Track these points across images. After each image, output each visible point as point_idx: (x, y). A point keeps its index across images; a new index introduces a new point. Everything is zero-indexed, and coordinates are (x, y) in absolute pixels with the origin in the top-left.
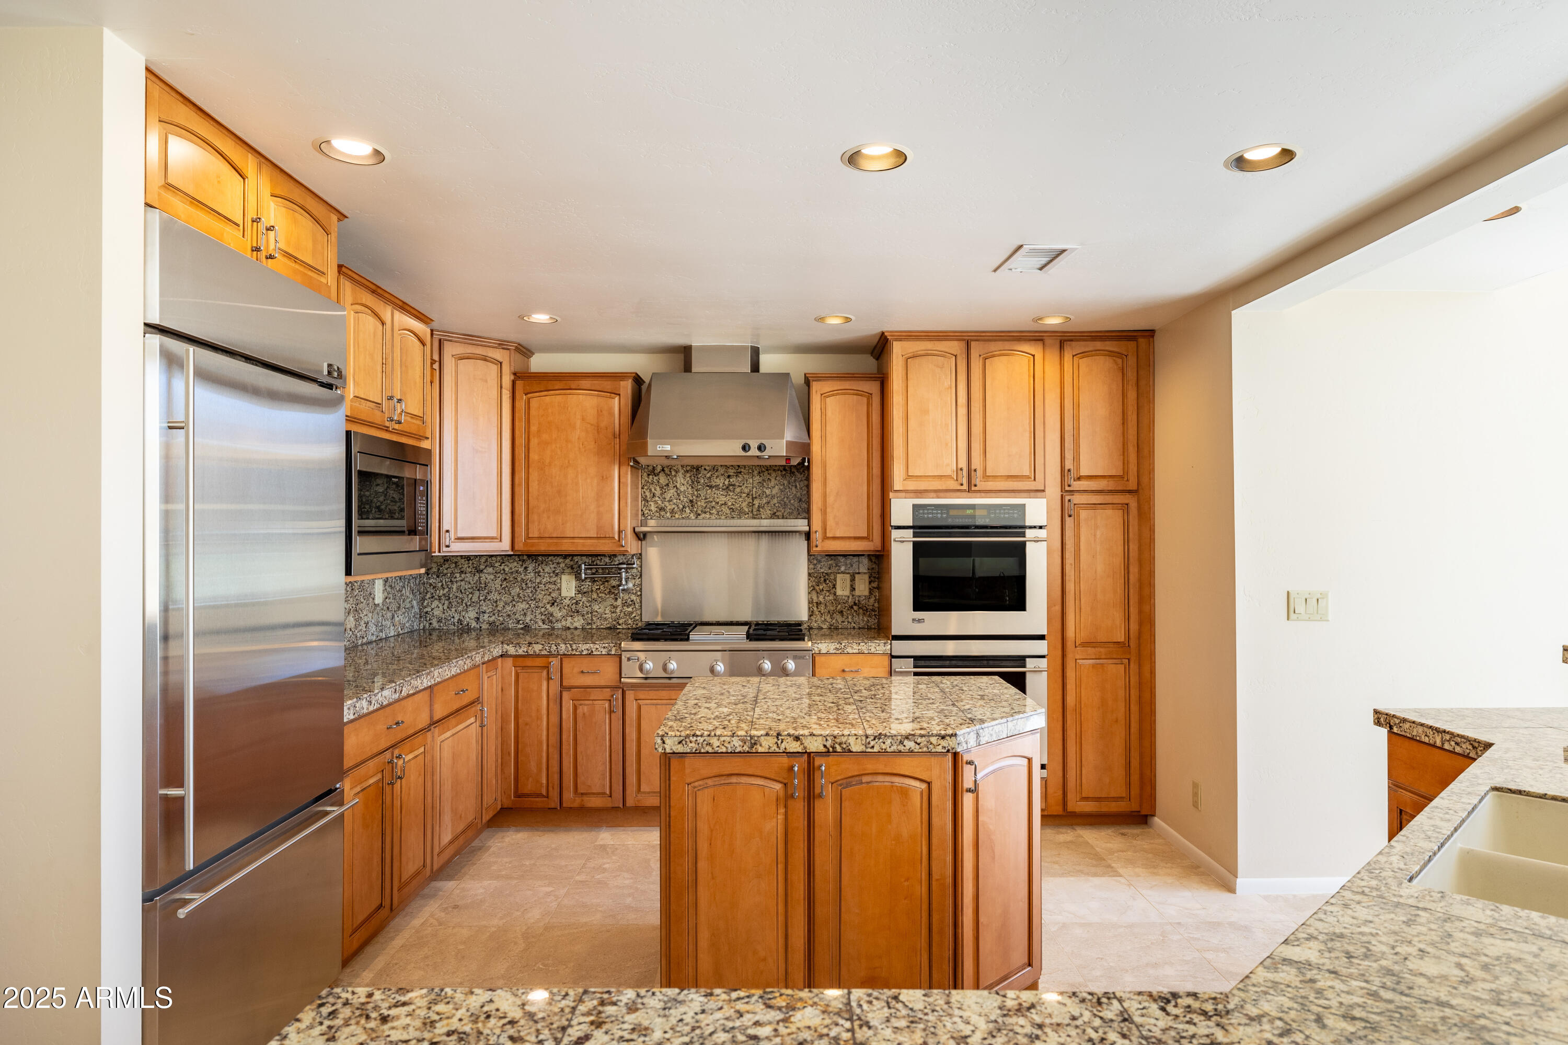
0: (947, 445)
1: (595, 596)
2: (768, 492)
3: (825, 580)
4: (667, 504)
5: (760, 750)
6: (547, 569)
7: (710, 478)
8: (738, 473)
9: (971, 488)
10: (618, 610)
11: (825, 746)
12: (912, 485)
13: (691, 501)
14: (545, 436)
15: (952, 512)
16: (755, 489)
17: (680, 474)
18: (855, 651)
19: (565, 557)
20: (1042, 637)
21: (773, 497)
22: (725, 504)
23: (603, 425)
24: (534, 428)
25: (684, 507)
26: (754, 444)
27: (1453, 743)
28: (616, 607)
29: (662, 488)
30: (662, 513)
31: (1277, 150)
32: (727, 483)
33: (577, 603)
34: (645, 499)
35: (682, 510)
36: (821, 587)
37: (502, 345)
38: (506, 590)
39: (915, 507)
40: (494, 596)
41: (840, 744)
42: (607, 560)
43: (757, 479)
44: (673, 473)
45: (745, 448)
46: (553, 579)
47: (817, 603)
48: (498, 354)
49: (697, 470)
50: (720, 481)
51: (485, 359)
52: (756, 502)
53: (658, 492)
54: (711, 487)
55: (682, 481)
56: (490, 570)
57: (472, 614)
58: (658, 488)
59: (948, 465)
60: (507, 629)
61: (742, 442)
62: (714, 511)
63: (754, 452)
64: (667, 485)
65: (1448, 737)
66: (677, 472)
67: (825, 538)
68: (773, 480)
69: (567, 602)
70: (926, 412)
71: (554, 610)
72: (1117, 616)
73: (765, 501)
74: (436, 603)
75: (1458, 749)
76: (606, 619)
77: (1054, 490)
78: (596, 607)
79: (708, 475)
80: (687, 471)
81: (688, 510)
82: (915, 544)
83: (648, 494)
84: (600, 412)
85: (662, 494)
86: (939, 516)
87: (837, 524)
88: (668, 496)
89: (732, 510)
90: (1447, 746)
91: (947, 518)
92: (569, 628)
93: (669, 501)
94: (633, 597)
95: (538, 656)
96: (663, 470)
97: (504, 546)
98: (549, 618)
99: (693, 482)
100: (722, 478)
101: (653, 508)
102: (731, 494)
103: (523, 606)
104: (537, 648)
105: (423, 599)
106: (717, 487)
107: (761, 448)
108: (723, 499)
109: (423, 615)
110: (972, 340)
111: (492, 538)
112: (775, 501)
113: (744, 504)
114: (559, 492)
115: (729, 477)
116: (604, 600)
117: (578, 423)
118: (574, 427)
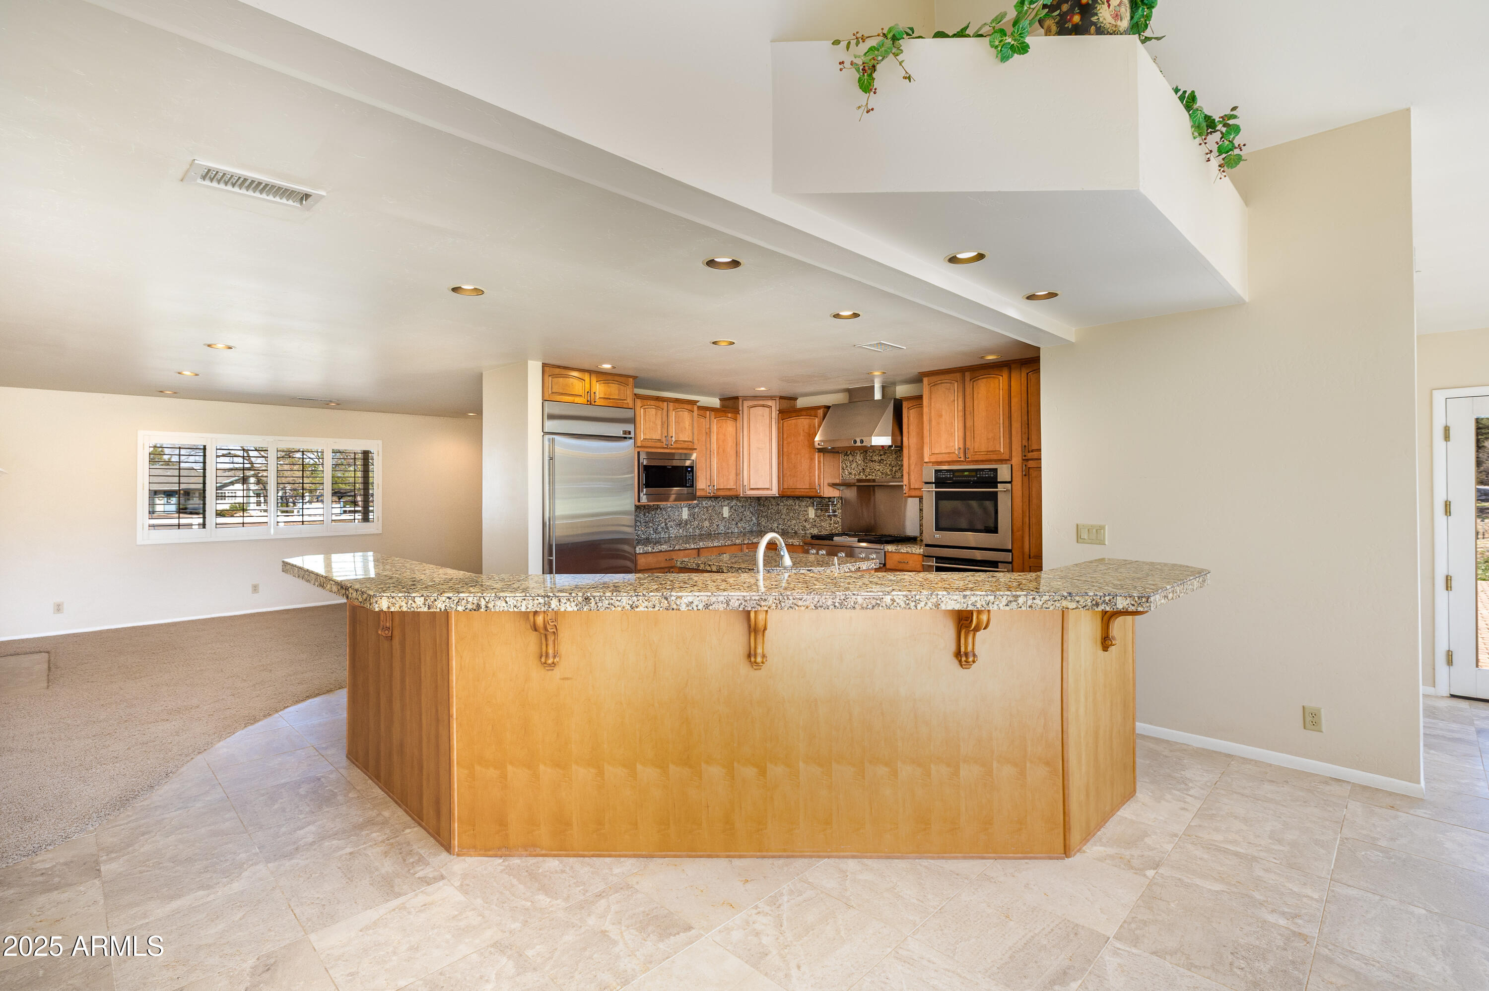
0: (952, 434)
1: (822, 518)
4: (852, 471)
6: (803, 504)
9: (966, 461)
12: (934, 459)
13: (863, 469)
14: (789, 440)
15: (956, 474)
17: (858, 455)
18: (905, 552)
19: (810, 498)
20: (1009, 551)
22: (879, 470)
23: (811, 433)
24: (785, 436)
25: (860, 472)
26: (858, 440)
28: (831, 524)
30: (850, 476)
32: (879, 459)
33: (815, 522)
34: (843, 469)
35: (859, 474)
37: (771, 398)
38: (788, 514)
39: (936, 471)
40: (783, 517)
42: (827, 500)
43: (894, 456)
44: (855, 454)
45: (855, 442)
46: (806, 509)
48: (770, 403)
49: (866, 452)
50: (876, 458)
51: (763, 406)
52: (894, 469)
53: (849, 465)
54: (872, 461)
55: (859, 458)
56: (782, 504)
57: (776, 525)
59: (953, 446)
60: (788, 532)
61: (853, 439)
62: (873, 474)
63: (859, 444)
64: (853, 461)
67: (910, 489)
69: (811, 520)
70: (940, 416)
71: (806, 524)
73: (898, 468)
74: (763, 519)
76: (827, 530)
77: (1016, 460)
78: (823, 524)
80: (861, 453)
81: (862, 474)
82: (936, 492)
83: (844, 466)
84: (810, 426)
86: (949, 476)
87: (916, 481)
88: (853, 467)
89: (882, 474)
91: (953, 477)
93: (853, 469)
94: (838, 519)
96: (851, 453)
97: (775, 492)
98: (804, 529)
99: (864, 459)
101: (846, 473)
102: (882, 465)
103: (794, 522)
105: (758, 517)
106: (875, 461)
107: (862, 441)
108: (878, 467)
109: (759, 524)
110: (966, 371)
111: (768, 489)
113: (888, 470)
114: (794, 466)
115: (881, 455)
116: (826, 520)
117: (802, 432)
118: (800, 434)
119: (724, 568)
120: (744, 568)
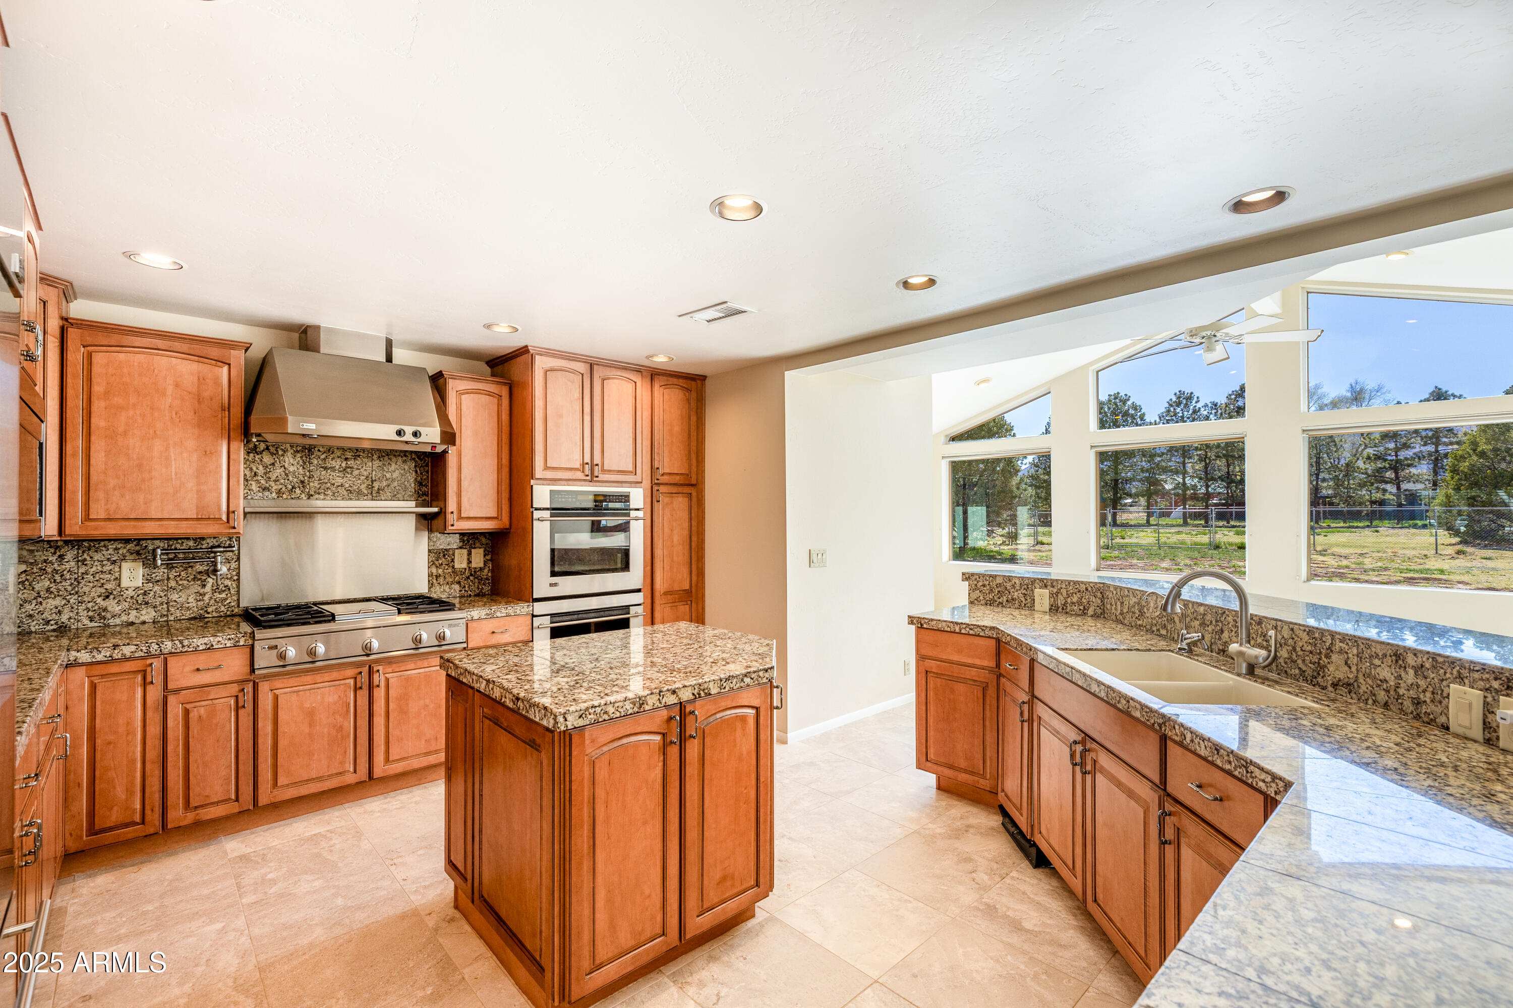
0: (576, 443)
1: (172, 583)
2: (388, 475)
3: (444, 556)
4: (273, 484)
5: (647, 708)
6: (97, 556)
7: (324, 459)
8: (356, 457)
9: (593, 479)
10: (206, 598)
11: (693, 694)
12: (549, 475)
13: (302, 482)
14: (118, 400)
16: (374, 473)
17: (289, 454)
18: (503, 615)
19: (129, 541)
20: (639, 591)
21: (393, 480)
22: (342, 485)
23: (206, 394)
24: (97, 389)
25: (293, 487)
26: (409, 430)
27: (968, 629)
28: (203, 595)
29: (266, 467)
30: (267, 493)
31: (926, 279)
32: (344, 465)
33: (145, 594)
35: (291, 491)
36: (440, 562)
39: (552, 492)
41: (704, 690)
43: (377, 463)
44: (280, 452)
45: (399, 433)
46: (106, 568)
47: (436, 576)
49: (310, 450)
50: (337, 464)
52: (376, 485)
53: (261, 471)
54: (326, 468)
55: (291, 461)
58: (261, 467)
59: (576, 459)
61: (398, 427)
62: (329, 492)
63: (408, 437)
64: (273, 464)
65: (964, 626)
66: (285, 451)
67: (463, 517)
68: (393, 465)
69: (130, 593)
70: (560, 416)
71: (112, 605)
72: (685, 571)
73: (385, 483)
75: (971, 632)
76: (188, 609)
77: (647, 483)
78: (174, 596)
79: (323, 457)
80: (298, 452)
81: (298, 491)
82: (552, 522)
84: (201, 380)
85: (265, 473)
87: (471, 505)
88: (273, 476)
89: (350, 492)
90: (963, 631)
91: (575, 502)
92: (132, 624)
93: (275, 481)
94: (228, 582)
95: (125, 659)
96: (267, 448)
98: (101, 614)
99: (304, 463)
100: (339, 460)
102: (349, 476)
103: (57, 602)
104: (127, 650)
106: (333, 469)
107: (414, 434)
108: (339, 481)
110: (595, 364)
112: (396, 484)
113: (363, 487)
114: (140, 466)
115: (346, 459)
116: (185, 588)
117: (170, 389)
118: (163, 394)
119: (711, 685)
120: (754, 672)
